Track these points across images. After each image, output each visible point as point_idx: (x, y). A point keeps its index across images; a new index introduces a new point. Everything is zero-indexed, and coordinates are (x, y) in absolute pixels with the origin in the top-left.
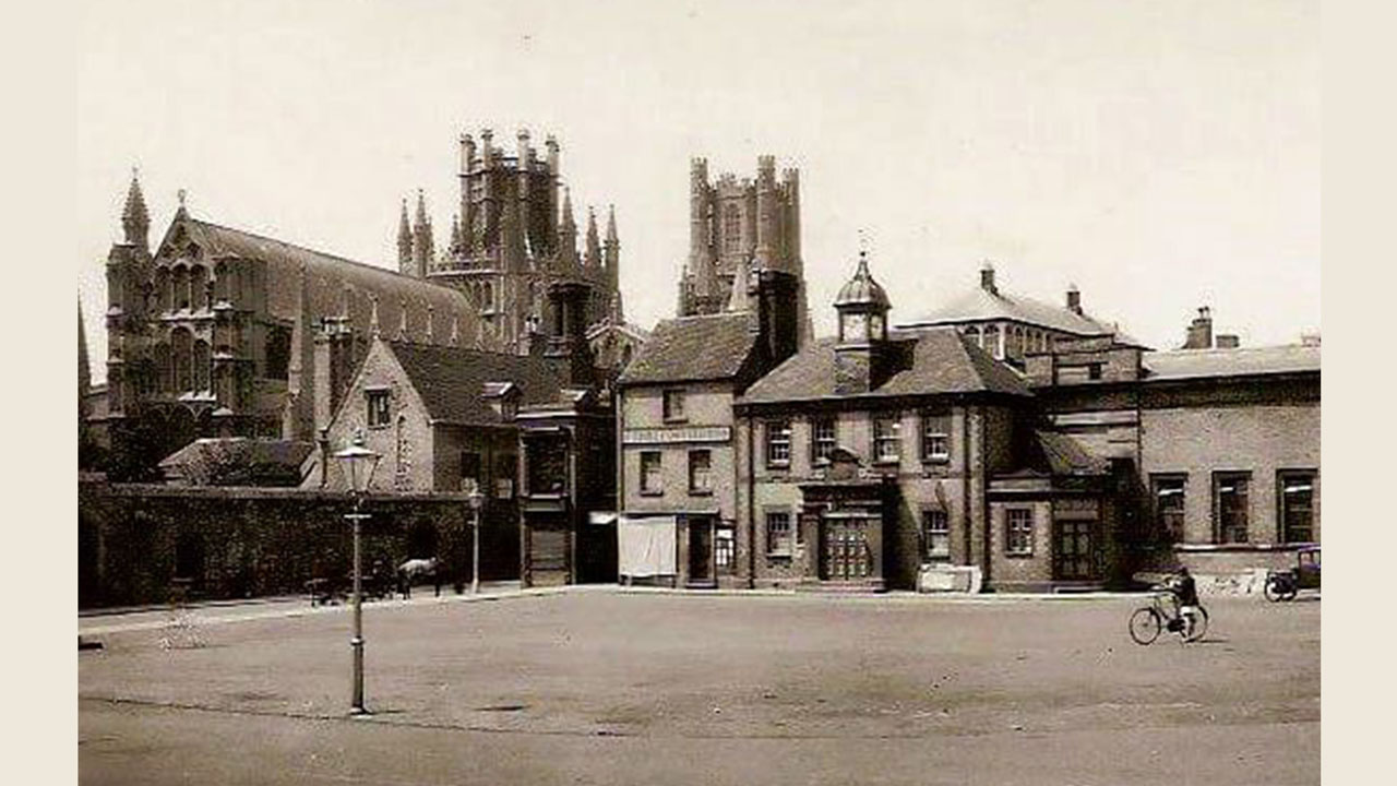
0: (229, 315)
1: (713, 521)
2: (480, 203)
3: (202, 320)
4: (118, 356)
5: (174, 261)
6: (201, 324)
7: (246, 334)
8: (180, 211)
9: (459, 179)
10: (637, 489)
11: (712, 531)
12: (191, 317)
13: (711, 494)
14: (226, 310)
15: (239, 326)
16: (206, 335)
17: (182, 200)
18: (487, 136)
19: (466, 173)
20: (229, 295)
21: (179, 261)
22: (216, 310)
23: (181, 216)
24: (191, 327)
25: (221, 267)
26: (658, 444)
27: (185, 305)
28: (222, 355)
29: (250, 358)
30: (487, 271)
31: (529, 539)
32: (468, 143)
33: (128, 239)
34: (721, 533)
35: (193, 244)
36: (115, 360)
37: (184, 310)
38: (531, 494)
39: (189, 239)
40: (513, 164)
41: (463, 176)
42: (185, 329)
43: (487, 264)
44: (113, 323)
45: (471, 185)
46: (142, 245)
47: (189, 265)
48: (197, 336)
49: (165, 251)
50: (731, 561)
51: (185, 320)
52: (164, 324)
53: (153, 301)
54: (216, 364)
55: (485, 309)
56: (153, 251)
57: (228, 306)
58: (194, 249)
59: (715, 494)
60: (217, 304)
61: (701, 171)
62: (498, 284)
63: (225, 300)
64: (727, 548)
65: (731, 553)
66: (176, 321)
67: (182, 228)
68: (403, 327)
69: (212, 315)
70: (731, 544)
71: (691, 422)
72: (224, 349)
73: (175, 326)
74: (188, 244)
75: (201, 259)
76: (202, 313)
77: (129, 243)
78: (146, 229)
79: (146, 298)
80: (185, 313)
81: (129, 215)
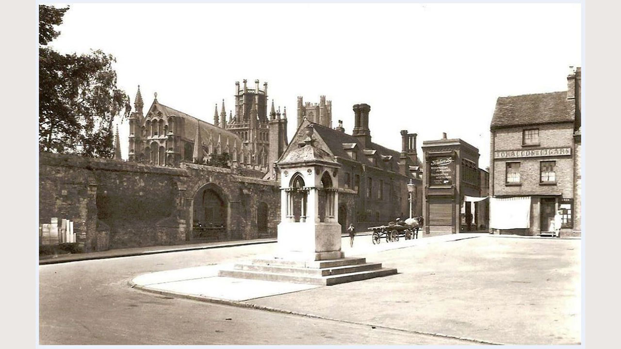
0: (173, 137)
1: (557, 200)
2: (242, 105)
3: (162, 139)
4: (133, 152)
5: (153, 118)
6: (162, 141)
7: (178, 144)
8: (155, 100)
9: (235, 97)
10: (503, 183)
11: (557, 204)
12: (158, 138)
13: (555, 185)
14: (172, 135)
15: (176, 141)
16: (164, 145)
17: (156, 96)
18: (245, 82)
19: (237, 95)
20: (173, 130)
21: (154, 118)
22: (168, 135)
23: (155, 102)
24: (158, 142)
25: (170, 120)
26: (518, 158)
27: (156, 134)
28: (170, 152)
29: (178, 153)
30: (246, 128)
31: (428, 209)
32: (238, 84)
33: (136, 110)
34: (563, 206)
35: (160, 112)
36: (131, 153)
37: (155, 136)
38: (430, 185)
39: (158, 110)
40: (253, 91)
41: (236, 96)
42: (156, 143)
43: (246, 126)
44: (131, 140)
45: (239, 100)
46: (141, 113)
47: (158, 120)
48: (160, 145)
49: (149, 114)
50: (570, 221)
51: (156, 139)
52: (148, 141)
53: (145, 133)
54: (168, 155)
55: (245, 141)
56: (145, 115)
57: (172, 134)
58: (160, 114)
59: (558, 185)
60: (168, 133)
61: (300, 100)
62: (250, 133)
63: (171, 132)
64: (567, 214)
65: (570, 217)
66: (153, 140)
67: (155, 106)
68: (228, 144)
69: (167, 137)
70: (569, 212)
71: (542, 146)
72: (171, 149)
73: (152, 141)
74: (157, 112)
75: (162, 117)
76: (162, 137)
77: (137, 112)
78: (142, 107)
79: (142, 131)
80: (156, 137)
81: (137, 102)
